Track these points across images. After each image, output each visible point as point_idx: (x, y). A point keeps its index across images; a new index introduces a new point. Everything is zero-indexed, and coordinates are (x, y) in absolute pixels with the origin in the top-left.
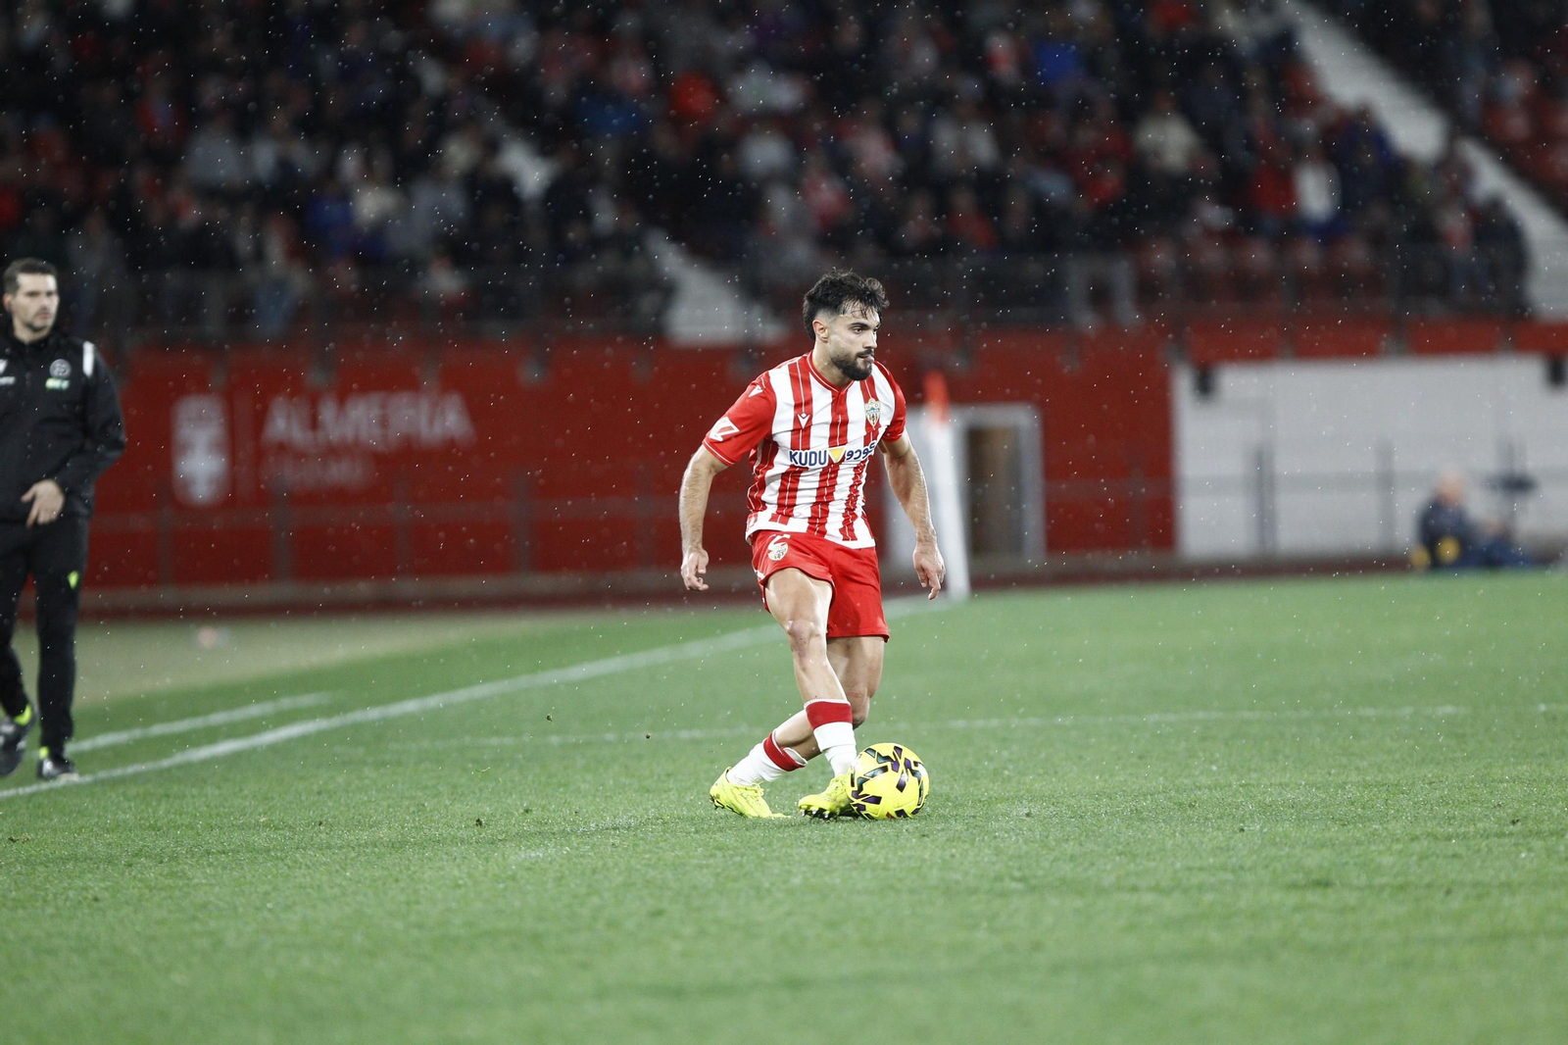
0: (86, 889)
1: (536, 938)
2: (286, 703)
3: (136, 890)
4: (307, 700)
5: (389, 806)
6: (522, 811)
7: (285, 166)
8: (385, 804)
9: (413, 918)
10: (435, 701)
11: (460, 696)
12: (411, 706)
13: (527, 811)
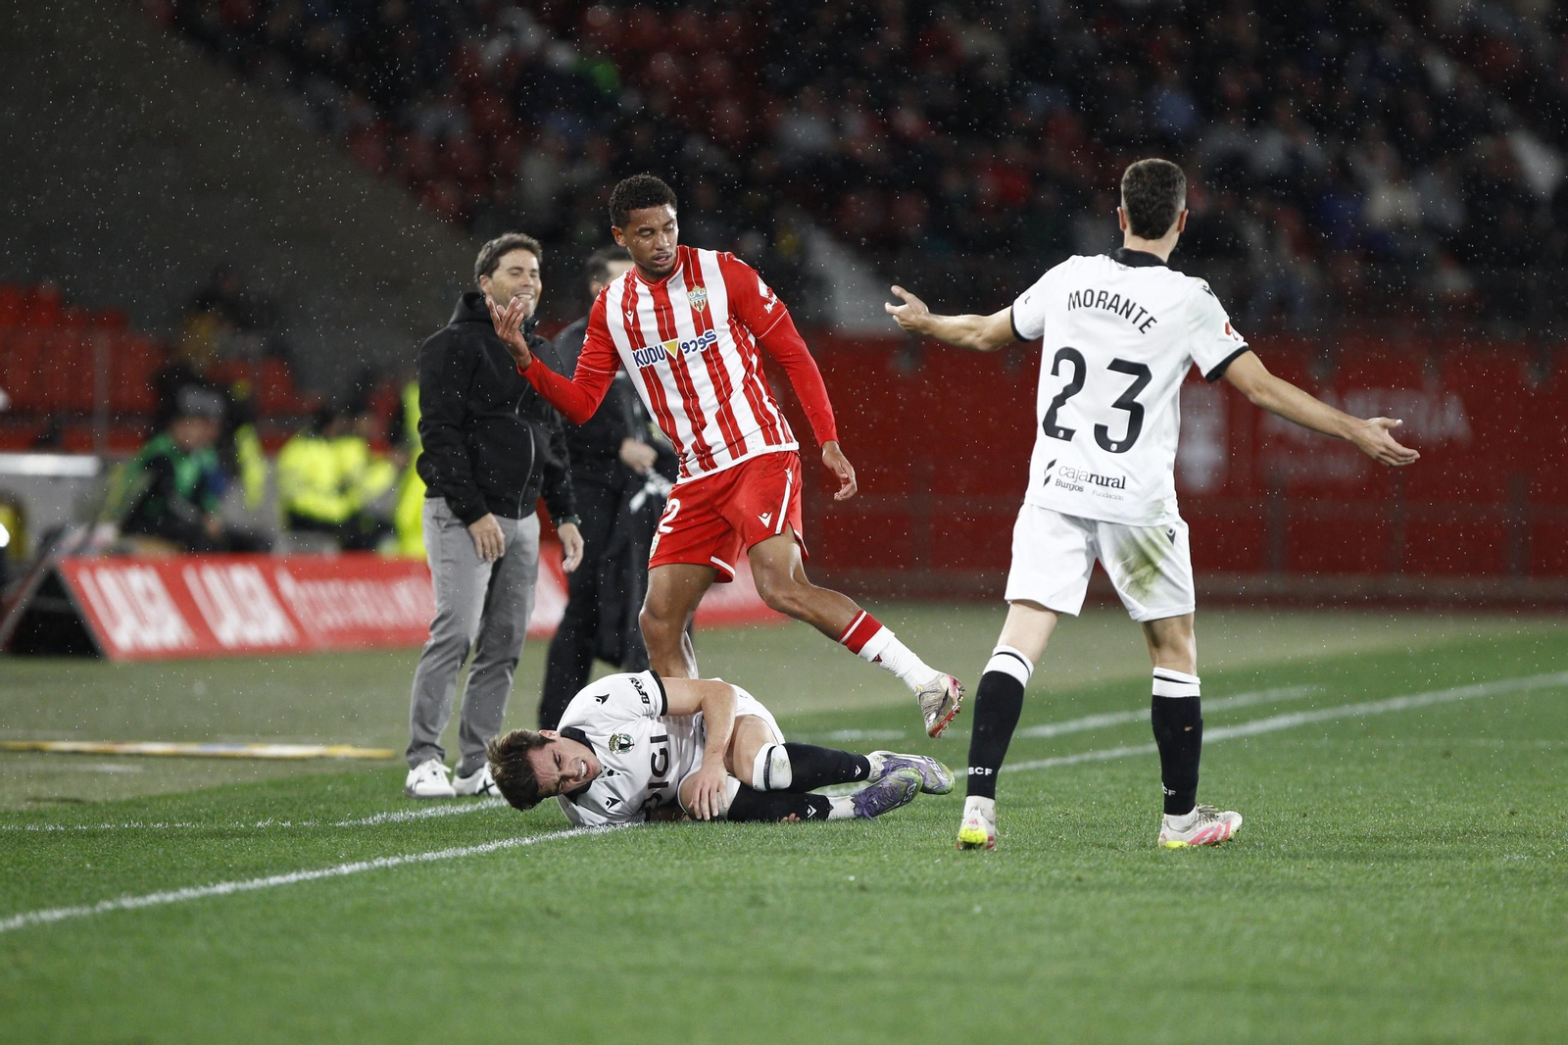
0: (1070, 868)
1: (1517, 941)
2: (1274, 694)
3: (1119, 873)
4: (1295, 692)
5: (1375, 801)
6: (1507, 813)
7: (1294, 156)
8: (1370, 799)
9: (1395, 914)
10: (1424, 699)
11: (1451, 695)
12: (1399, 703)
13: (1513, 813)
